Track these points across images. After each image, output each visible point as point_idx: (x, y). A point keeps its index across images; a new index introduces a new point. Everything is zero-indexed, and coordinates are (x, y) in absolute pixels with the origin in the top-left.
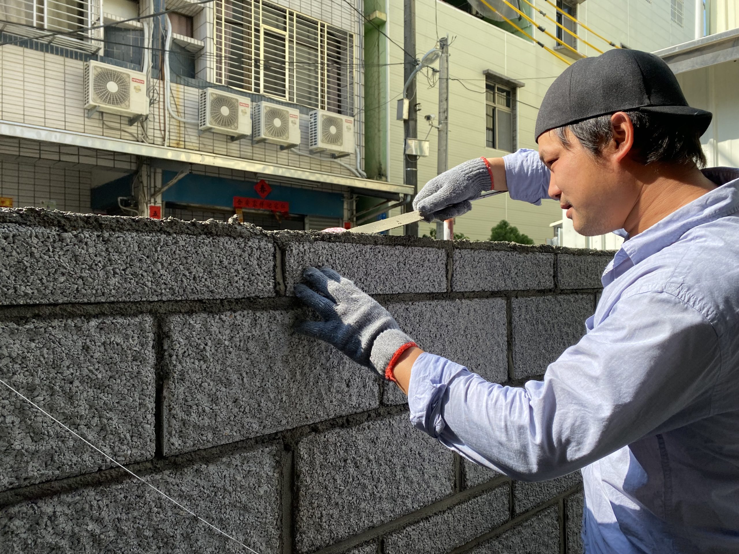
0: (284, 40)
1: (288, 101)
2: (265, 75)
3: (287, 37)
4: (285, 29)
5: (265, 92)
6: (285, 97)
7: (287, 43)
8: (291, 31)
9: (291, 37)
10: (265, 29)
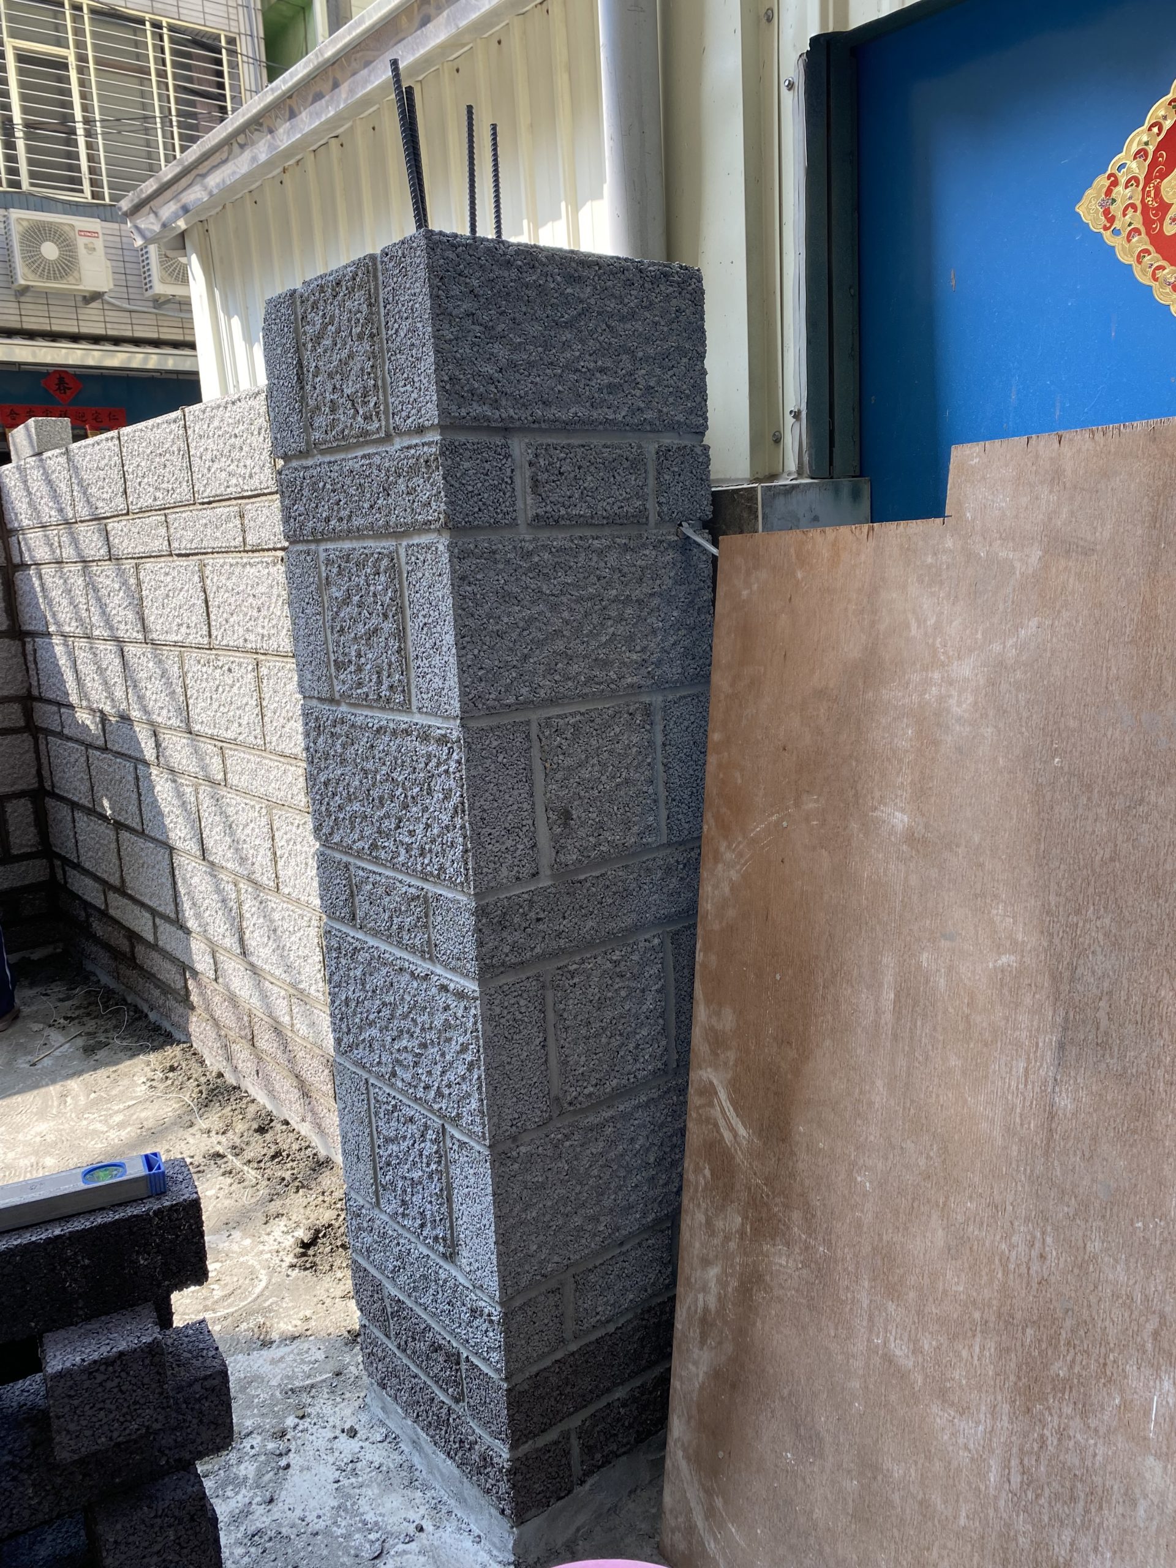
0: (65, 66)
1: (90, 200)
2: (29, 149)
3: (72, 61)
4: (61, 43)
5: (32, 185)
6: (82, 191)
7: (73, 75)
8: (80, 45)
9: (82, 58)
10: (15, 48)
